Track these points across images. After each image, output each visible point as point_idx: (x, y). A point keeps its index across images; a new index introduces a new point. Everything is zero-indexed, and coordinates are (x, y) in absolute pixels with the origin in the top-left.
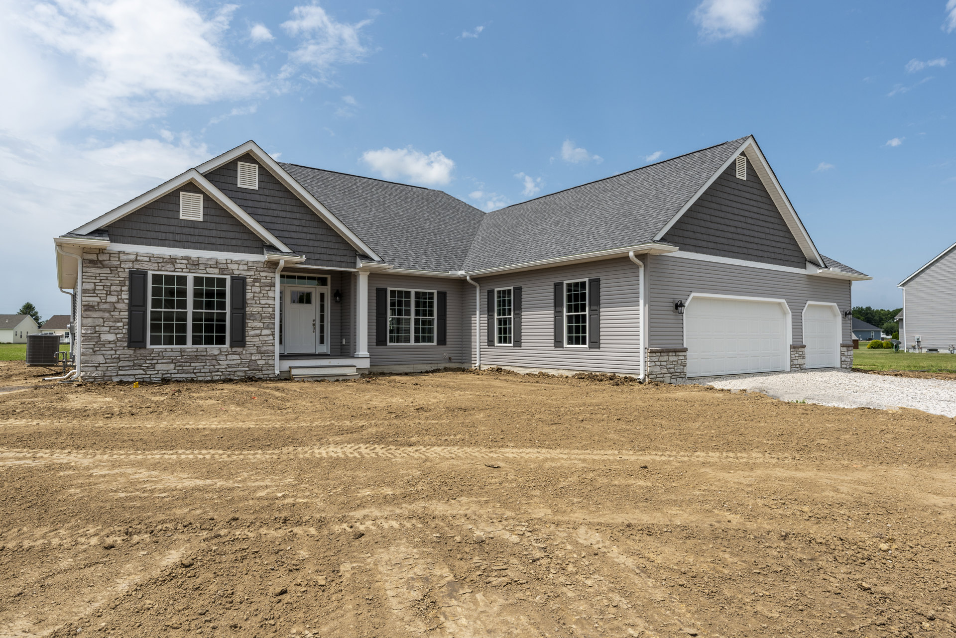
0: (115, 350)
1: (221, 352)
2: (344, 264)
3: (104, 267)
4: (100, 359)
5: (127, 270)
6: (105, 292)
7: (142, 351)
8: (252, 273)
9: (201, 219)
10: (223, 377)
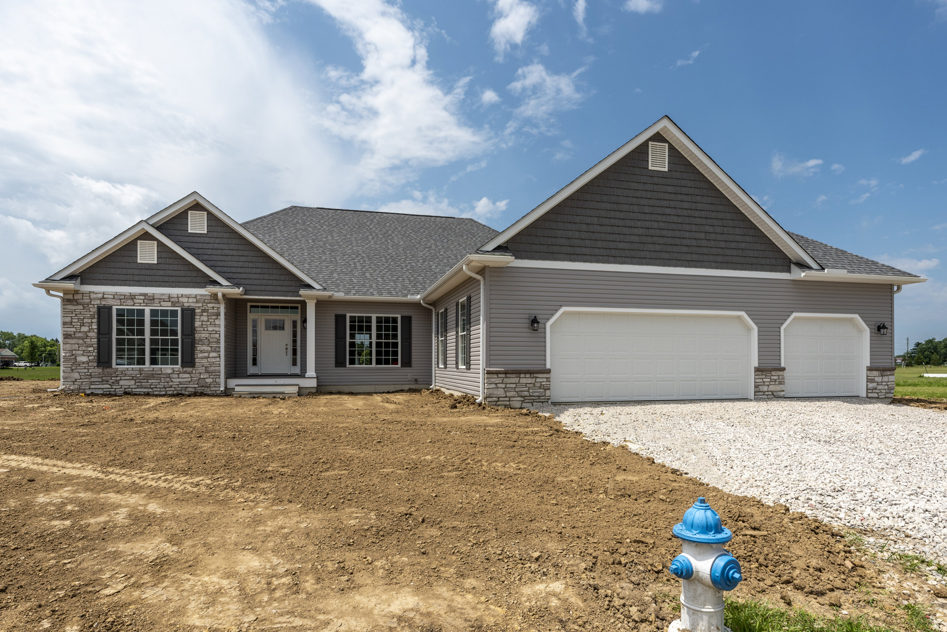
0: (88, 369)
1: (174, 371)
2: (289, 294)
3: (78, 304)
4: (76, 376)
5: (96, 306)
6: (79, 324)
7: (109, 370)
8: (200, 305)
9: (155, 262)
10: (175, 392)
